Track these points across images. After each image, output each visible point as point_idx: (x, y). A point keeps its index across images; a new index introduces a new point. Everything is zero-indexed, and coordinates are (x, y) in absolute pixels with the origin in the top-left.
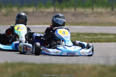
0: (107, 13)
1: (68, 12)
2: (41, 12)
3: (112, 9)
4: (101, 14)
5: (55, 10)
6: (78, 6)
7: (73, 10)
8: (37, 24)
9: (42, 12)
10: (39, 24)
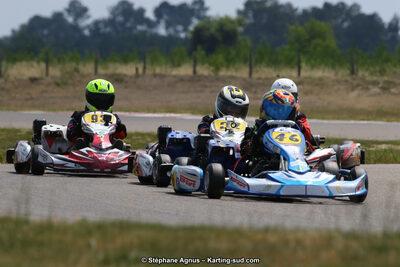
0: (338, 82)
1: (232, 77)
2: (155, 75)
3: (353, 72)
4: (321, 83)
5: (195, 72)
6: (260, 61)
7: (244, 72)
8: (149, 110)
9: (162, 76)
10: (154, 112)
